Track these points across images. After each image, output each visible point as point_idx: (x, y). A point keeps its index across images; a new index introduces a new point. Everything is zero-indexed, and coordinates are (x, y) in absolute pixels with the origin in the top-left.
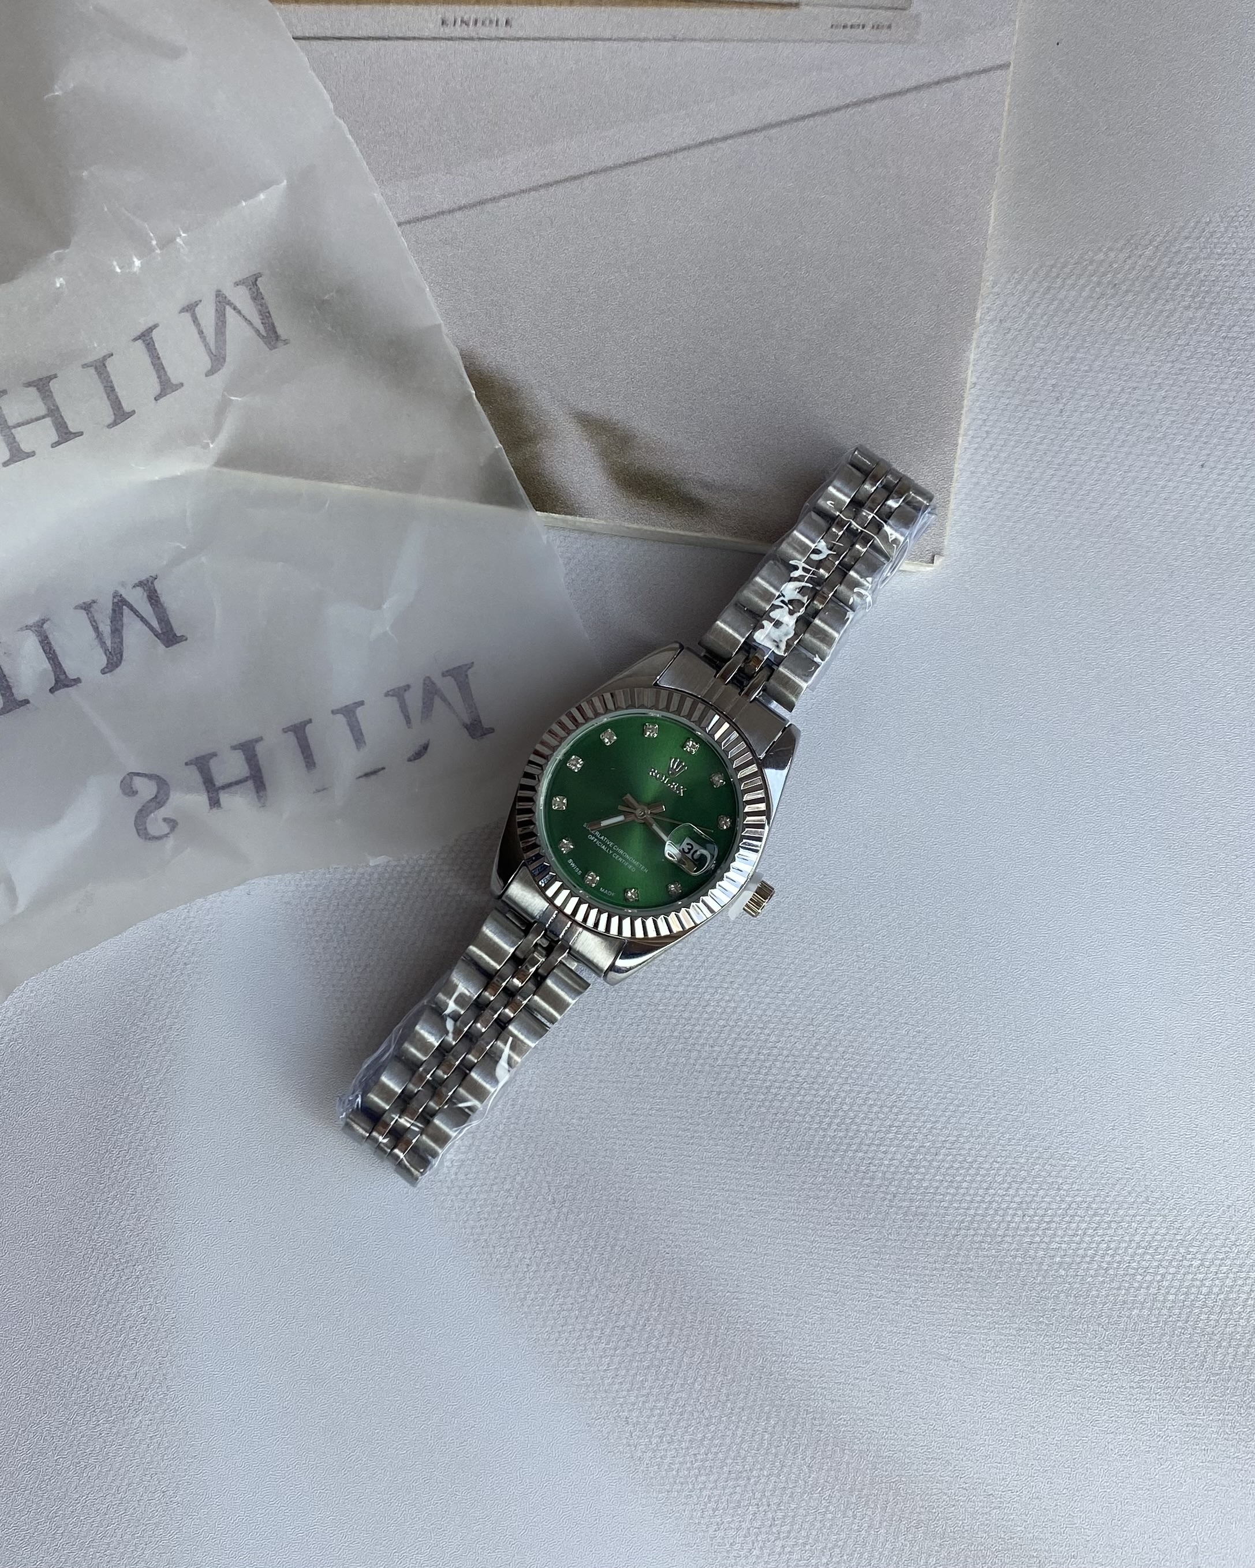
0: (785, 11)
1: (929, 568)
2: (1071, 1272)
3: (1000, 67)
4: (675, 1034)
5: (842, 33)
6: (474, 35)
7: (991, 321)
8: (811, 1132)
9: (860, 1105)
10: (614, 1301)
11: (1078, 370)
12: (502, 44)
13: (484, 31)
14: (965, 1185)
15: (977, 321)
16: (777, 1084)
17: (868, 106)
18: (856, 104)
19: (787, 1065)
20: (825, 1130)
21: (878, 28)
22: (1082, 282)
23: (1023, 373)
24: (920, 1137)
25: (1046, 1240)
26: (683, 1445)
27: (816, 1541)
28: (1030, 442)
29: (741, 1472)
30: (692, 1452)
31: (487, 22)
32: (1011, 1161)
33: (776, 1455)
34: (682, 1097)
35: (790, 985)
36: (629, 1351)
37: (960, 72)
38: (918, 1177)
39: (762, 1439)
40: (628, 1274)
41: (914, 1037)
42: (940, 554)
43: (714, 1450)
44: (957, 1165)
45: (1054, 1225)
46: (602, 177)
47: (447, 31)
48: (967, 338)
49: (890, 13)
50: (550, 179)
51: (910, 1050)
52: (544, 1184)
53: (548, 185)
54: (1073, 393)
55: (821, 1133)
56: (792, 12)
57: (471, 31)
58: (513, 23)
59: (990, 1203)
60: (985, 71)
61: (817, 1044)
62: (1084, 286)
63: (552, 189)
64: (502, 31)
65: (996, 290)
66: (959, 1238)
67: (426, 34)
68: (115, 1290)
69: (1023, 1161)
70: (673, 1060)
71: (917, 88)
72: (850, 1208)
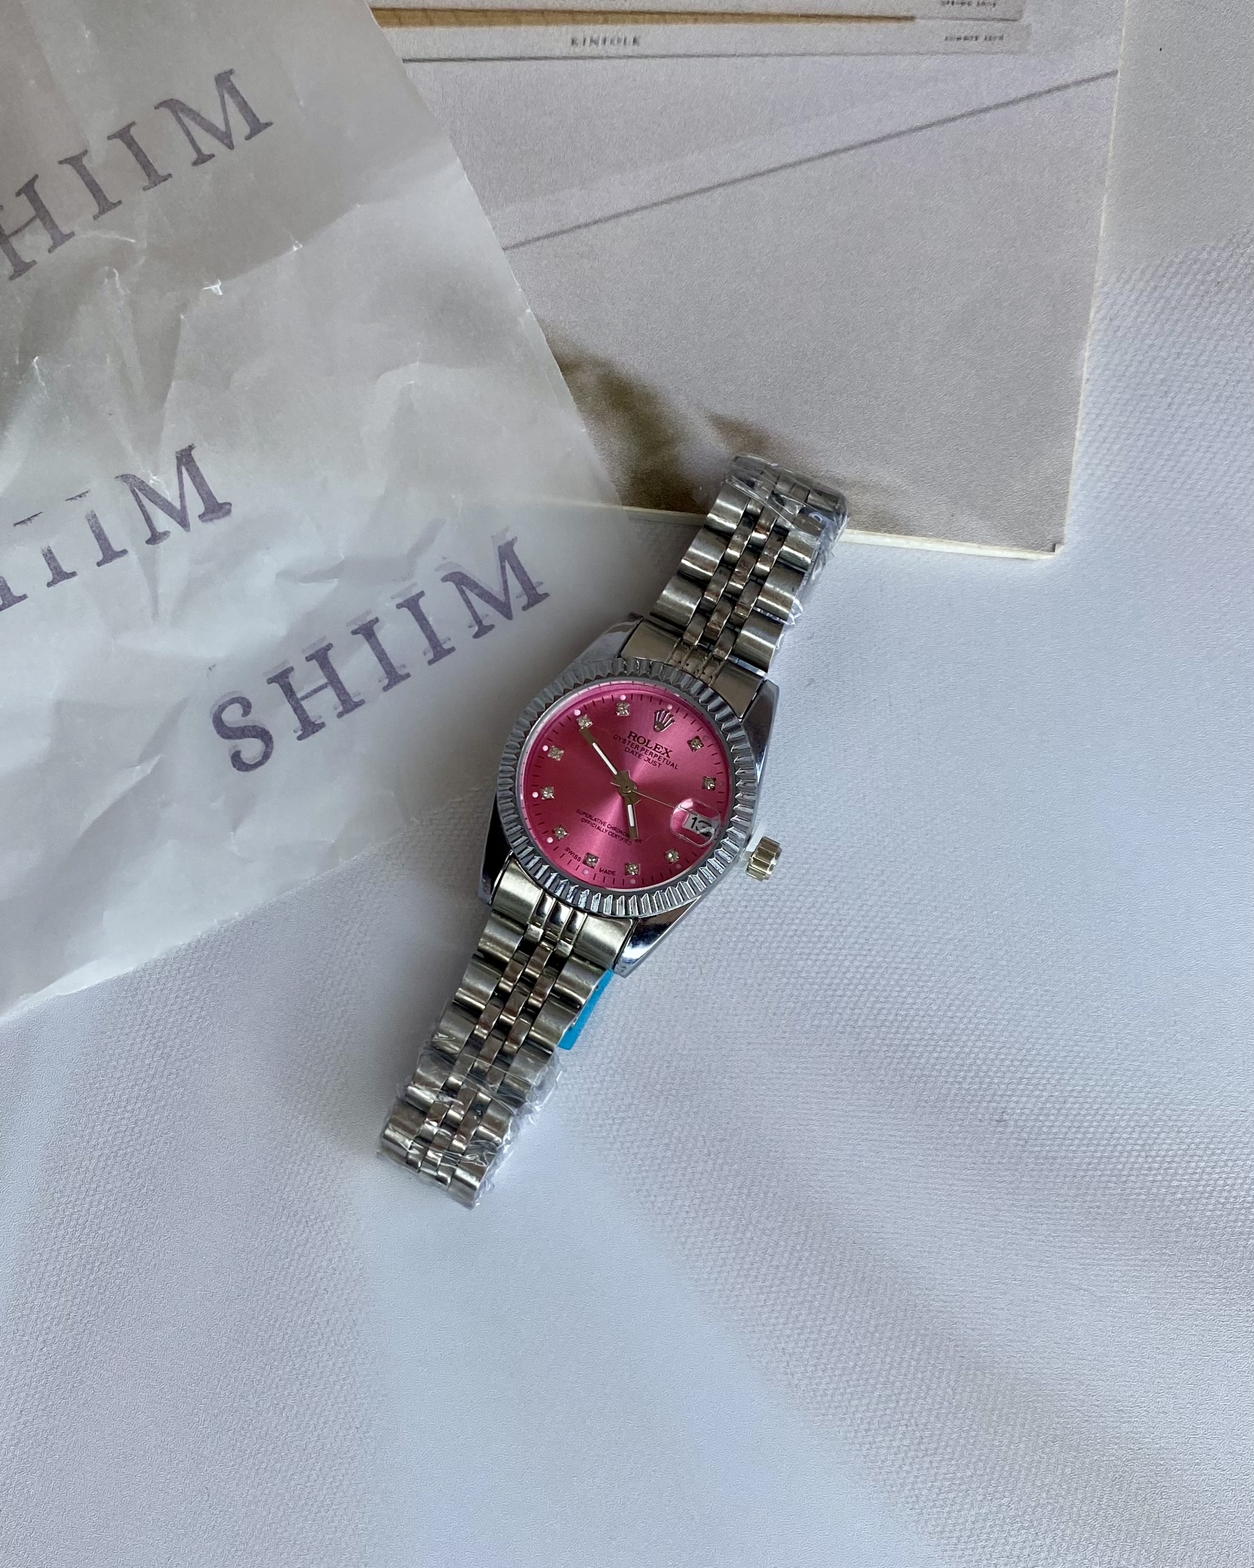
0: (902, 24)
1: (1047, 557)
2: (1192, 1207)
3: (1107, 75)
4: (818, 998)
5: (955, 45)
6: (603, 53)
7: (1102, 320)
8: (947, 1086)
9: (993, 1060)
10: (768, 1243)
11: (1185, 364)
12: (630, 61)
13: (612, 50)
14: (1092, 1130)
15: (1091, 320)
16: (914, 1043)
17: (982, 116)
18: (971, 114)
19: (924, 1025)
20: (960, 1083)
21: (990, 39)
22: (1187, 280)
23: (1132, 369)
24: (1049, 1087)
25: (1168, 1178)
26: (837, 1373)
27: (962, 1456)
28: (1141, 434)
29: (890, 1396)
30: (845, 1378)
31: (616, 42)
32: (1133, 1106)
33: (922, 1380)
34: (825, 1056)
35: (925, 951)
36: (784, 1288)
37: (1070, 80)
38: (1047, 1123)
39: (910, 1365)
40: (780, 1219)
41: (1042, 996)
42: (1060, 543)
43: (865, 1376)
44: (1083, 1112)
45: (1174, 1165)
46: (730, 189)
47: (578, 50)
48: (1081, 336)
49: (1001, 25)
50: (680, 192)
51: (1038, 1008)
52: (700, 1139)
53: (680, 198)
54: (1181, 386)
55: (957, 1086)
56: (908, 25)
57: (599, 50)
58: (641, 41)
59: (1115, 1146)
60: (1093, 79)
61: (950, 1005)
62: (1188, 285)
63: (683, 202)
64: (630, 49)
65: (1106, 289)
66: (1087, 1179)
67: (558, 53)
68: (305, 1244)
69: (1145, 1106)
70: (816, 1022)
71: (1029, 97)
72: (986, 1154)
